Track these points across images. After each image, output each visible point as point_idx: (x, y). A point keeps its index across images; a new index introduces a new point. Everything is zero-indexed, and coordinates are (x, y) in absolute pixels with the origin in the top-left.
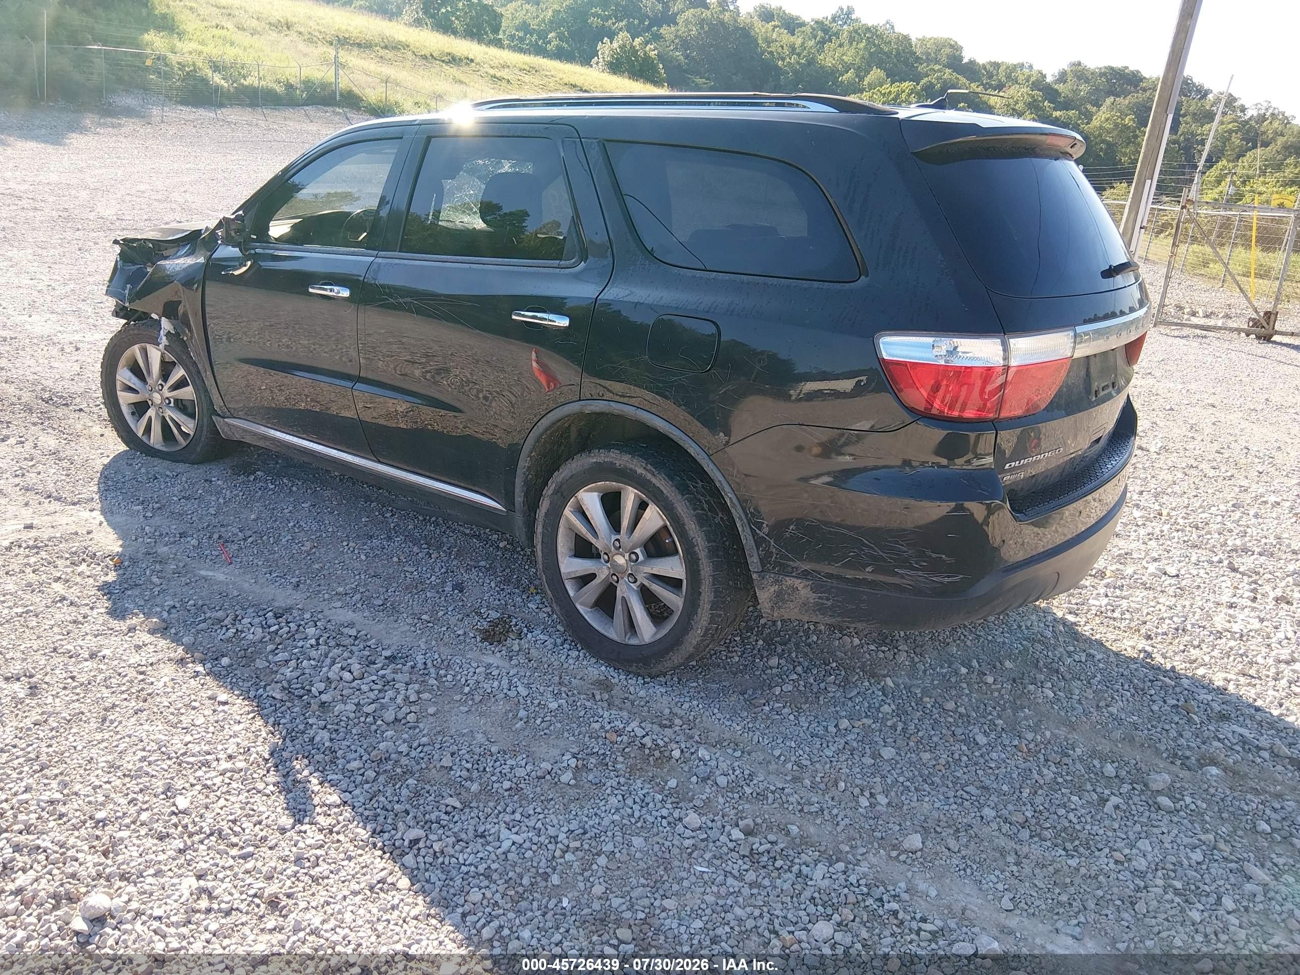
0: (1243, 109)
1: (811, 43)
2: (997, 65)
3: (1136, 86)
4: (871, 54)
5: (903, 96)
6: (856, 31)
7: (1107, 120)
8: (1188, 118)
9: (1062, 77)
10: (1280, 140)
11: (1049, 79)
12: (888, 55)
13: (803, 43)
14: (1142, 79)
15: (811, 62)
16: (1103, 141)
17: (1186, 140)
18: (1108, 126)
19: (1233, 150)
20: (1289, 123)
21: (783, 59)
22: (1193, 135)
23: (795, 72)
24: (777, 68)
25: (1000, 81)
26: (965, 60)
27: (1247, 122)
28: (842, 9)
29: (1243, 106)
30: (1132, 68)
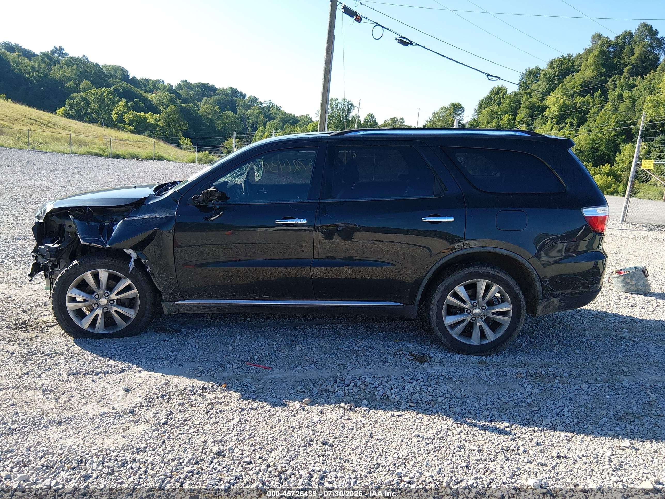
0: (261, 103)
1: (43, 65)
2: (147, 80)
3: (214, 92)
4: (81, 72)
5: (105, 95)
6: (69, 60)
7: (207, 108)
8: (240, 107)
9: (180, 86)
10: (278, 117)
11: (174, 88)
12: (90, 73)
13: (39, 66)
14: (216, 89)
15: (46, 76)
16: (208, 118)
17: (241, 117)
18: (208, 111)
19: (261, 121)
20: (279, 109)
21: (29, 74)
22: (244, 115)
23: (38, 81)
24: (25, 78)
25: (150, 88)
26: (131, 77)
27: (263, 109)
28: (56, 48)
29: (260, 102)
30: (211, 84)
